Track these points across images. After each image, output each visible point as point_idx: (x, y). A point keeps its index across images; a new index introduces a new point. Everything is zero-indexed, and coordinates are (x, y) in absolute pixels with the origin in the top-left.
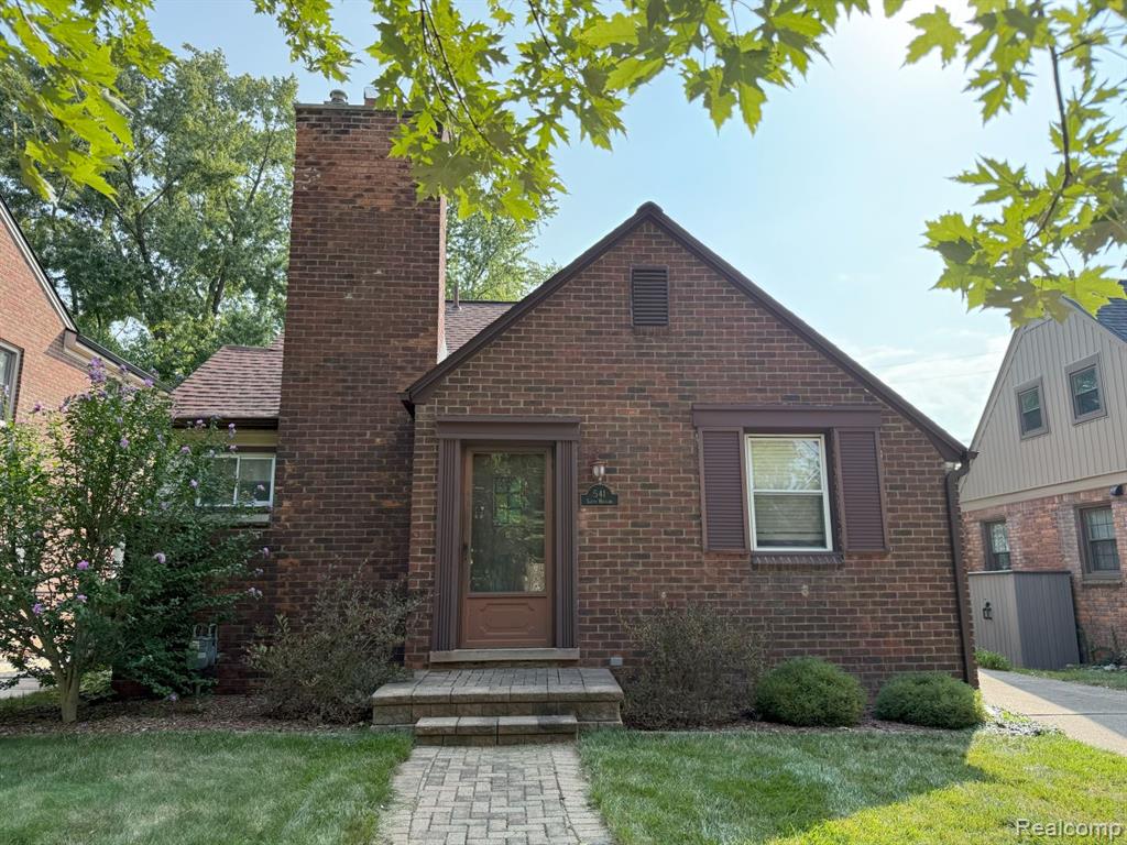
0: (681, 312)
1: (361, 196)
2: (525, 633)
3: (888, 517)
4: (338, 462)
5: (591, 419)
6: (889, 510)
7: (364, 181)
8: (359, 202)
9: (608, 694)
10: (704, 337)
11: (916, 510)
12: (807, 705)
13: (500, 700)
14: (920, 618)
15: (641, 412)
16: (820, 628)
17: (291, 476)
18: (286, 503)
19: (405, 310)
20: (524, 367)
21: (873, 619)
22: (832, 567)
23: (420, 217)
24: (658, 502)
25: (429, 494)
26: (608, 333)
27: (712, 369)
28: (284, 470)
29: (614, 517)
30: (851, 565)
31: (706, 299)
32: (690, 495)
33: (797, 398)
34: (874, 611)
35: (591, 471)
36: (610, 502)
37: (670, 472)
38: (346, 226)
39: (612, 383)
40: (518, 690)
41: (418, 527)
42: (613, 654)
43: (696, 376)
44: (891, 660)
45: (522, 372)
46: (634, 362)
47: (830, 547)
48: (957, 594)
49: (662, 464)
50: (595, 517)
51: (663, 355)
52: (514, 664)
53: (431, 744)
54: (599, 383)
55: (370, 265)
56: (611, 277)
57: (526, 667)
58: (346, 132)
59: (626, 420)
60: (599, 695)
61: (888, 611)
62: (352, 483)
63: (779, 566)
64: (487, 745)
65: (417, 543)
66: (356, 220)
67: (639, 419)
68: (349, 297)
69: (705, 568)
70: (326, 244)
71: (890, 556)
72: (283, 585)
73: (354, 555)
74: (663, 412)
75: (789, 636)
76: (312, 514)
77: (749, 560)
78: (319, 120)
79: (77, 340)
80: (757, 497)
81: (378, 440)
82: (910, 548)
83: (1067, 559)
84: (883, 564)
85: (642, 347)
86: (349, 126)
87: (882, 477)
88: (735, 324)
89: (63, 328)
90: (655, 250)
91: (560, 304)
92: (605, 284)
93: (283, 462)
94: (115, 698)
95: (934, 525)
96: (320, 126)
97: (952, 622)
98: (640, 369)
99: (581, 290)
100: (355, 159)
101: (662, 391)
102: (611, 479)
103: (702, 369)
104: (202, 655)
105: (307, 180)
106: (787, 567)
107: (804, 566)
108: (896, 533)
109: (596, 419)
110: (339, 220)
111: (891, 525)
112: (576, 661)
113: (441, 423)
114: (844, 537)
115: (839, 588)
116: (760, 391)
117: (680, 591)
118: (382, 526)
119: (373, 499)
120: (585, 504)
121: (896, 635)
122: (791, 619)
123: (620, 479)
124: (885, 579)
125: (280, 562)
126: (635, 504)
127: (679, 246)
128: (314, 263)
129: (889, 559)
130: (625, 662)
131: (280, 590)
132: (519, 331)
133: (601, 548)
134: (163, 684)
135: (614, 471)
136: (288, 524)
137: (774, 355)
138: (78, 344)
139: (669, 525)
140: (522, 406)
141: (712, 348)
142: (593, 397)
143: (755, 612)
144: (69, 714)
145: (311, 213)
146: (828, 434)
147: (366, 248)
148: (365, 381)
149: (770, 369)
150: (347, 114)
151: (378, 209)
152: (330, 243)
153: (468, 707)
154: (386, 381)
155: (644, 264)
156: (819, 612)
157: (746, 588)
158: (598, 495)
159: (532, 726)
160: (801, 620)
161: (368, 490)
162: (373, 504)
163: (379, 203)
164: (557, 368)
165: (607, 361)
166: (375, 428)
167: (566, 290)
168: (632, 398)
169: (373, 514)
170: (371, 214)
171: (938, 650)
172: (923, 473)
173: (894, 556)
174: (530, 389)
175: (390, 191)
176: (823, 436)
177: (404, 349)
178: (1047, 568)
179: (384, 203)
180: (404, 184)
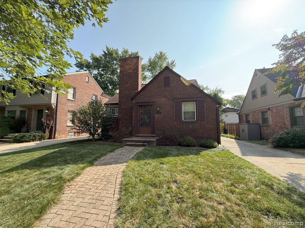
0: (172, 83)
1: (128, 70)
4: (126, 109)
6: (206, 113)
7: (128, 68)
10: (175, 87)
11: (211, 113)
15: (165, 100)
18: (120, 114)
19: (134, 87)
22: (195, 123)
23: (136, 73)
24: (168, 113)
25: (135, 113)
26: (160, 88)
27: (177, 92)
29: (161, 116)
30: (199, 122)
31: (176, 81)
32: (172, 112)
33: (191, 96)
34: (202, 130)
36: (160, 113)
37: (169, 109)
38: (126, 75)
39: (161, 95)
41: (133, 117)
43: (174, 93)
44: (205, 137)
45: (147, 94)
46: (164, 92)
47: (196, 120)
48: (217, 127)
49: (168, 107)
50: (158, 116)
51: (169, 90)
53: (128, 146)
55: (129, 80)
56: (161, 79)
58: (126, 61)
59: (163, 101)
61: (205, 130)
62: (128, 112)
63: (186, 123)
64: (135, 146)
65: (133, 120)
68: (127, 85)
69: (175, 123)
74: (169, 99)
76: (123, 116)
77: (182, 122)
78: (122, 60)
80: (184, 112)
82: (209, 120)
83: (260, 121)
84: (204, 122)
85: (165, 89)
87: (205, 108)
89: (102, 92)
90: (168, 74)
91: (153, 84)
93: (119, 109)
95: (214, 116)
100: (127, 65)
101: (169, 96)
105: (121, 69)
106: (188, 123)
107: (191, 123)
108: (207, 117)
109: (158, 101)
112: (155, 136)
113: (136, 103)
114: (198, 118)
115: (196, 126)
116: (184, 95)
117: (171, 127)
120: (156, 114)
121: (206, 134)
122: (188, 131)
124: (204, 125)
126: (164, 114)
127: (172, 73)
133: (159, 120)
135: (161, 109)
136: (120, 117)
138: (104, 94)
139: (169, 117)
140: (147, 100)
142: (158, 98)
143: (182, 130)
148: (129, 97)
149: (186, 91)
150: (127, 59)
155: (166, 76)
156: (193, 130)
157: (181, 126)
158: (158, 112)
164: (152, 94)
165: (160, 92)
168: (164, 97)
170: (129, 73)
171: (213, 136)
172: (212, 107)
173: (206, 121)
175: (132, 69)
176: (195, 102)
178: (256, 123)
179: (131, 71)
180: (134, 68)
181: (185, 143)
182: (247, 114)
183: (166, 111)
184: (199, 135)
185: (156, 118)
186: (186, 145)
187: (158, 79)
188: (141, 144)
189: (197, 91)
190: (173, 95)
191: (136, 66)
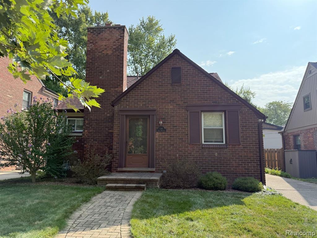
0: (185, 79)
1: (104, 51)
2: (142, 164)
3: (241, 135)
4: (98, 120)
5: (159, 109)
6: (242, 133)
7: (104, 47)
8: (103, 52)
9: (155, 179)
10: (191, 86)
11: (249, 133)
13: (128, 180)
14: (249, 163)
15: (173, 107)
16: (220, 164)
17: (87, 124)
18: (86, 131)
19: (115, 81)
20: (142, 95)
21: (235, 162)
22: (224, 148)
23: (118, 55)
24: (177, 131)
25: (118, 129)
26: (164, 86)
27: (193, 95)
28: (85, 122)
29: (165, 135)
30: (230, 148)
31: (192, 75)
32: (185, 129)
33: (216, 102)
34: (235, 160)
35: (159, 123)
36: (164, 131)
37: (180, 123)
38: (100, 59)
39: (165, 99)
40: (133, 178)
41: (115, 137)
42: (164, 170)
43: (188, 97)
44: (240, 174)
45: (142, 97)
46: (171, 93)
47: (224, 143)
48: (260, 156)
49: (178, 121)
50: (160, 135)
51: (179, 91)
52: (139, 172)
54: (162, 99)
55: (106, 69)
56: (166, 70)
57: (142, 172)
58: (100, 34)
59: (169, 109)
60: (152, 179)
61: (240, 160)
62: (102, 126)
63: (209, 148)
65: (115, 141)
66: (102, 57)
67: (172, 109)
68: (101, 78)
69: (189, 148)
71: (241, 145)
72: (85, 151)
73: (102, 144)
74: (179, 107)
75: (212, 166)
76: (92, 134)
77: (201, 146)
78: (93, 31)
79: (46, 89)
80: (204, 129)
81: (108, 115)
82: (247, 143)
83: (316, 147)
84: (239, 148)
85: (173, 89)
86: (101, 32)
87: (240, 124)
88: (200, 82)
89: (42, 86)
90: (178, 62)
91: (152, 78)
92: (164, 72)
95: (255, 137)
96: (93, 32)
97: (259, 164)
98: (173, 95)
99: (157, 74)
100: (102, 41)
101: (179, 101)
102: (164, 125)
103: (190, 95)
104: (65, 168)
105: (90, 47)
106: (211, 148)
107: (216, 148)
108: (243, 139)
109: (161, 109)
110: (98, 57)
111: (242, 137)
112: (154, 171)
113: (121, 110)
114: (228, 140)
115: (226, 154)
116: (206, 100)
117: (182, 154)
118: (109, 136)
119: (107, 130)
120: (157, 131)
121: (242, 167)
122: (211, 162)
123: (167, 125)
124: (239, 152)
125: (85, 145)
126: (170, 131)
127: (185, 61)
128: (92, 69)
129: (241, 146)
130: (167, 172)
132: (141, 86)
133: (162, 143)
134: (54, 174)
135: (165, 123)
136: (86, 136)
137: (210, 90)
139: (180, 137)
140: (141, 106)
141: (193, 89)
142: (160, 103)
143: (202, 160)
144: (34, 180)
145: (91, 56)
146: (225, 111)
147: (105, 65)
148: (105, 99)
149: (209, 94)
150: (100, 29)
151: (108, 54)
152: (96, 64)
154: (110, 99)
155: (175, 66)
156: (220, 160)
157: (200, 154)
158: (161, 129)
159: (134, 187)
160: (215, 162)
161: (106, 127)
162: (107, 131)
163: (108, 52)
164: (151, 95)
165: (164, 93)
166: (107, 111)
167: (154, 74)
168: (171, 103)
169: (107, 134)
170: (106, 55)
171: (254, 171)
172: (252, 122)
173: (242, 145)
174: (144, 101)
175: (111, 49)
176: (224, 113)
177: (115, 91)
178: (310, 149)
179: (110, 52)
180: (114, 47)
181: (211, 184)
182: (295, 134)
183: (175, 127)
184: (231, 169)
185: (156, 139)
186: (212, 186)
187: (161, 70)
188: (134, 185)
189: (226, 94)
190: (186, 99)
191: (119, 44)
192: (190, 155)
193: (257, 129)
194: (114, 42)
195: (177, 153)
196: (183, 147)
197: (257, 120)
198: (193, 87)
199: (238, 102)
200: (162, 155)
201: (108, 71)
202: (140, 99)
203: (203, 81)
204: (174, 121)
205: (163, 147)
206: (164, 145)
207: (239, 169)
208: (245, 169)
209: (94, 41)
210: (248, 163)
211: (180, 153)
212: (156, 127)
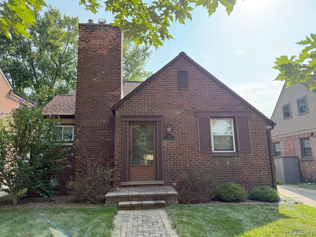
0: (192, 84)
1: (98, 50)
2: (148, 176)
3: (251, 142)
4: (92, 128)
5: (166, 115)
6: (252, 140)
7: (99, 46)
8: (97, 52)
9: (174, 194)
10: (198, 91)
11: (259, 140)
12: (231, 196)
13: (142, 196)
14: (261, 171)
15: (181, 113)
16: (232, 174)
17: (79, 132)
18: (78, 140)
19: (111, 83)
20: (147, 100)
21: (247, 171)
22: (236, 156)
23: (115, 56)
24: (186, 138)
25: (120, 137)
26: (171, 90)
27: (201, 100)
28: (77, 130)
29: (173, 143)
30: (241, 156)
31: (199, 80)
32: (195, 136)
33: (225, 108)
34: (248, 169)
35: (167, 130)
36: (172, 138)
37: (189, 130)
38: (94, 59)
39: (172, 104)
40: (148, 193)
42: (173, 182)
43: (197, 102)
46: (178, 98)
47: (235, 151)
48: (271, 164)
49: (187, 127)
50: (168, 143)
51: (187, 96)
52: (145, 185)
53: (123, 210)
54: (168, 104)
55: (101, 70)
56: (171, 73)
57: (149, 186)
58: (93, 31)
59: (176, 115)
60: (172, 194)
61: (252, 169)
62: (96, 134)
63: (221, 156)
64: (139, 209)
66: (96, 57)
67: (180, 115)
69: (200, 157)
70: (88, 64)
71: (252, 153)
72: (77, 164)
73: (98, 154)
74: (187, 113)
75: (224, 176)
76: (85, 143)
77: (212, 155)
78: (85, 28)
79: (14, 93)
80: (214, 137)
81: (104, 121)
82: (258, 151)
83: (297, 153)
84: (250, 155)
85: (180, 94)
86: (94, 30)
87: (249, 130)
88: (207, 87)
89: (10, 90)
90: (184, 65)
91: (157, 81)
92: (170, 75)
93: (76, 128)
94: (28, 197)
95: (264, 144)
96: (85, 30)
97: (270, 171)
98: (180, 100)
99: (163, 77)
100: (96, 39)
101: (187, 106)
102: (172, 132)
103: (198, 100)
104: (54, 184)
105: (82, 45)
106: (223, 156)
107: (228, 156)
108: (254, 146)
109: (168, 115)
110: (91, 57)
111: (252, 144)
112: (163, 184)
113: (123, 116)
114: (239, 148)
115: (238, 162)
116: (215, 106)
118: (106, 146)
119: (103, 138)
120: (165, 139)
121: (254, 176)
122: (224, 172)
123: (175, 132)
124: (250, 160)
125: (76, 157)
127: (191, 64)
128: (84, 70)
129: (252, 154)
130: (177, 184)
131: (76, 165)
132: (145, 89)
133: (170, 152)
134: (43, 193)
135: (173, 130)
136: (78, 146)
137: (218, 96)
138: (14, 94)
139: (189, 145)
141: (201, 94)
142: (167, 108)
143: (214, 169)
144: (15, 202)
145: (83, 55)
146: (234, 118)
147: (100, 65)
148: (100, 104)
149: (218, 100)
150: (94, 26)
151: (103, 54)
152: (89, 64)
153: (133, 198)
154: (106, 104)
155: (181, 69)
156: (232, 169)
157: (211, 163)
158: (169, 137)
159: (152, 204)
160: (227, 172)
161: (102, 136)
162: (103, 140)
163: (103, 52)
164: (156, 100)
165: (171, 98)
166: (103, 118)
167: (159, 77)
168: (178, 108)
169: (103, 143)
170: (101, 55)
171: (266, 180)
172: (261, 129)
173: (253, 153)
174: (149, 106)
175: (106, 49)
176: (233, 119)
177: (111, 95)
183: (184, 134)
187: (166, 73)
191: (116, 44)
192: (201, 165)
193: (266, 136)
194: (109, 42)
195: (187, 163)
196: (193, 156)
197: (266, 127)
198: (201, 92)
199: (247, 108)
200: (170, 166)
201: (103, 72)
202: (144, 104)
203: (211, 86)
204: (182, 127)
205: (171, 156)
206: (173, 154)
207: (251, 178)
208: (257, 178)
209: (87, 39)
210: (259, 171)
211: (190, 163)
212: (163, 134)
